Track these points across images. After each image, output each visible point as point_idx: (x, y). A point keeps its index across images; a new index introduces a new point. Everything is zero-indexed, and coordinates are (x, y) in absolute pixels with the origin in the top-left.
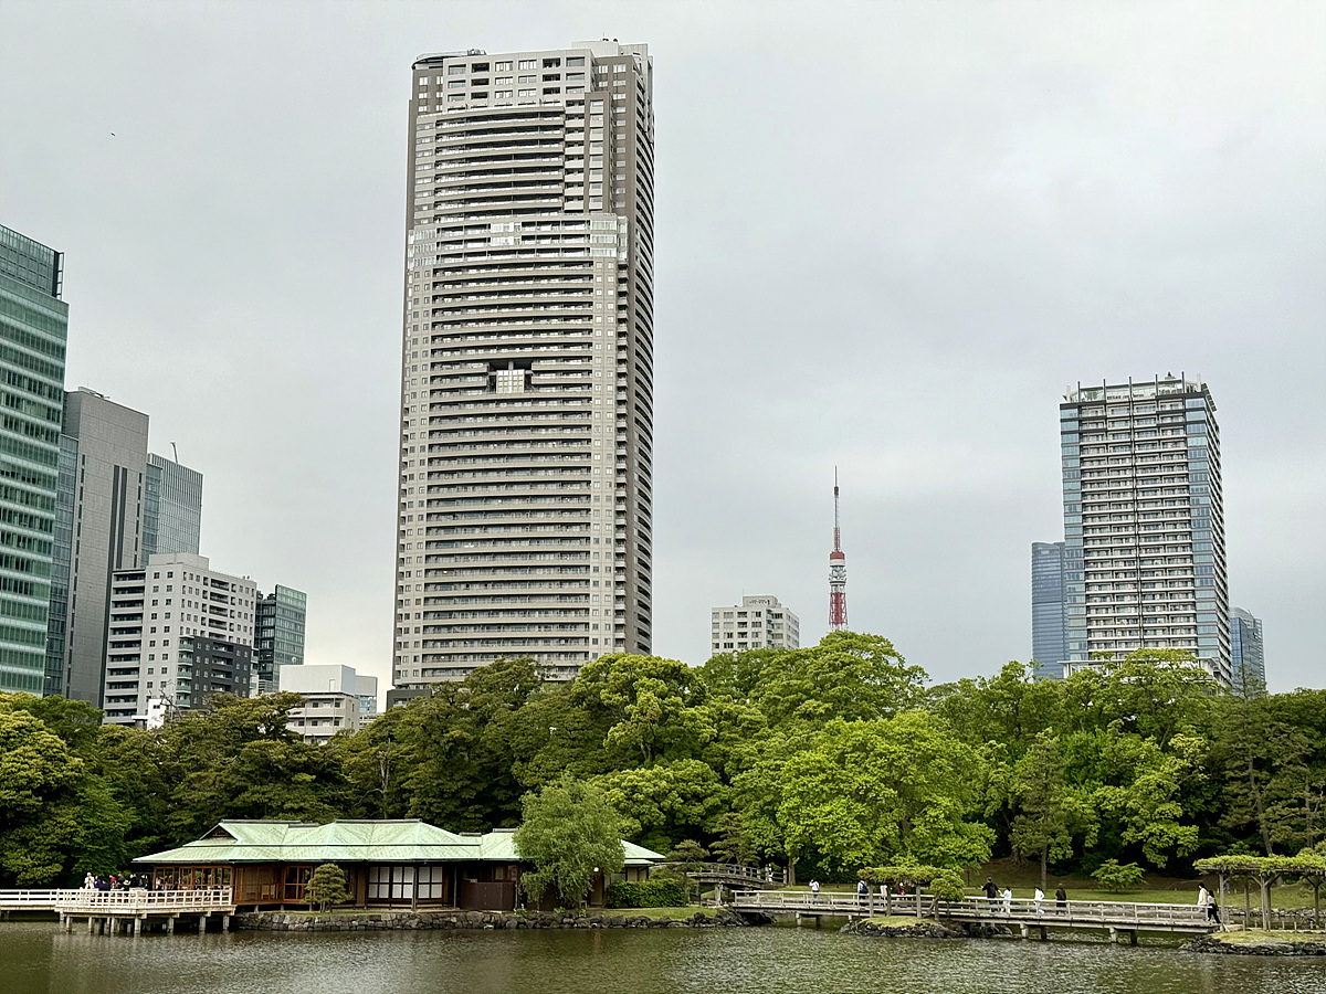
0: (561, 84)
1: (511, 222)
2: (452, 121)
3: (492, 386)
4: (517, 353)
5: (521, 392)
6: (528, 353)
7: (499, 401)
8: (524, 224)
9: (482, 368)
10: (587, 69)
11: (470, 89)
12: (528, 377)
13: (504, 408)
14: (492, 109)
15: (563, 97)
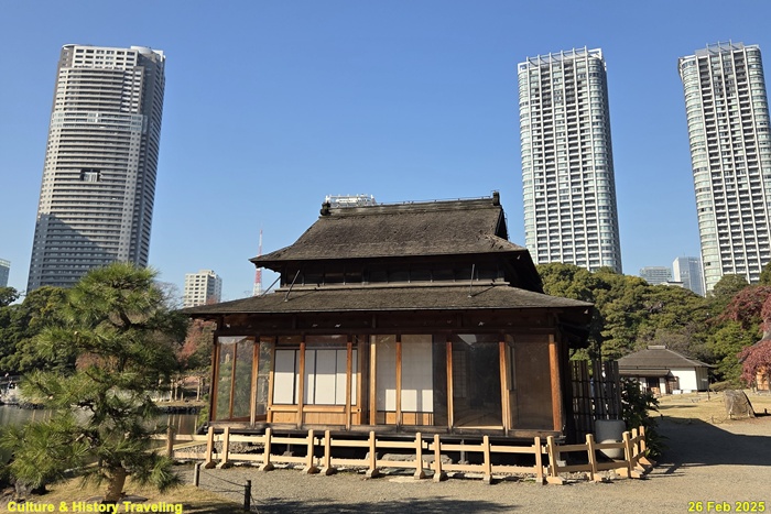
0: (125, 62)
1: (97, 113)
2: (75, 71)
3: (82, 179)
4: (96, 166)
5: (96, 182)
6: (100, 166)
7: (85, 185)
8: (103, 115)
9: (79, 171)
10: (135, 57)
11: (84, 59)
12: (98, 176)
13: (87, 188)
14: (93, 68)
15: (124, 67)
